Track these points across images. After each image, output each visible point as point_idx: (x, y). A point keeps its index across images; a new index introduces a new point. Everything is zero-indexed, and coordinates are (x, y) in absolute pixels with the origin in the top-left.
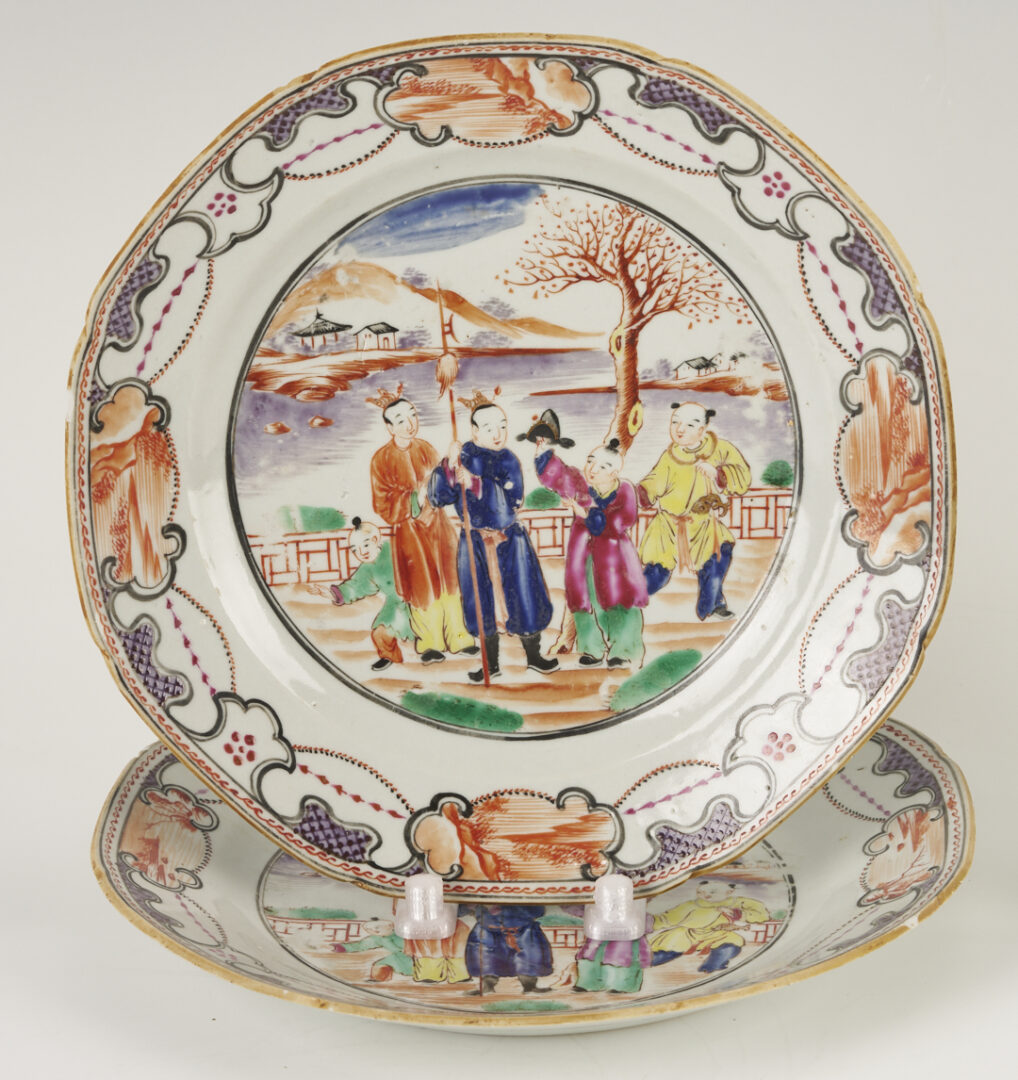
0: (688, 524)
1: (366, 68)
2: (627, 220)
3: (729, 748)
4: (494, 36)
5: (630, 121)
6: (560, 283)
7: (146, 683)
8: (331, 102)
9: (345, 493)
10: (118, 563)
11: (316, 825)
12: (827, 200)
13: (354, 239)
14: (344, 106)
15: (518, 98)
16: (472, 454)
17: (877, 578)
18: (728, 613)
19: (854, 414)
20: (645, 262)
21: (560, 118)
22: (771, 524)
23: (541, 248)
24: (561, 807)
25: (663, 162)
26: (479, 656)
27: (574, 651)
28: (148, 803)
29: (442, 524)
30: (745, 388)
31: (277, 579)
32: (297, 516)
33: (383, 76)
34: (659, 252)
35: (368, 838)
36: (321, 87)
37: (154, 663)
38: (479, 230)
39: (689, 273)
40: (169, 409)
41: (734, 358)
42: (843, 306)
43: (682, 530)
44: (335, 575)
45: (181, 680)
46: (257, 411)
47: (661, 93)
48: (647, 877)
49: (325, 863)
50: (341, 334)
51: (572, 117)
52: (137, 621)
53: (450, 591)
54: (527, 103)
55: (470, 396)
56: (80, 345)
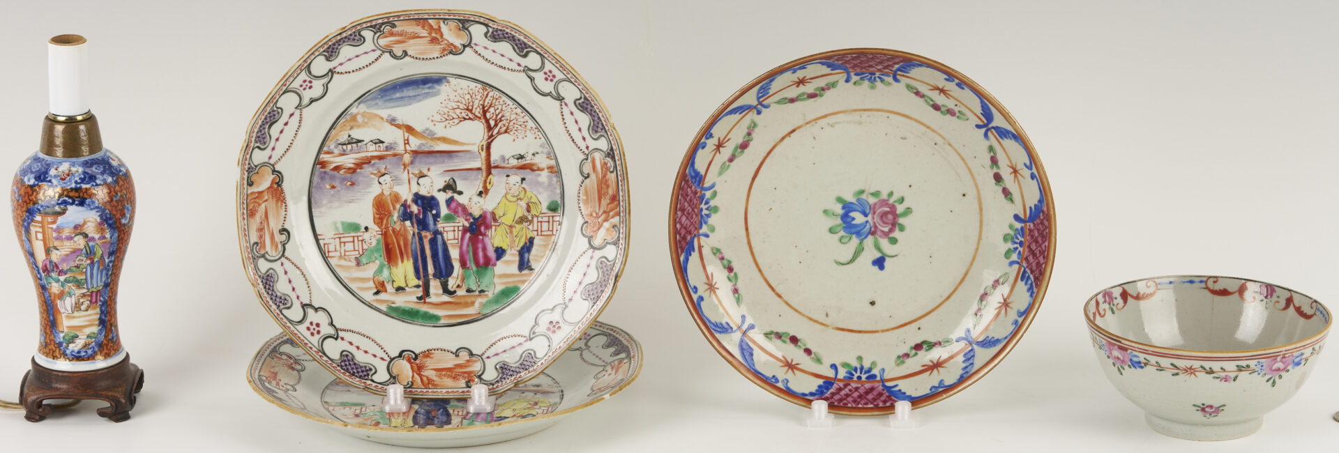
0: (514, 229)
1: (369, 24)
2: (486, 93)
3: (532, 329)
4: (425, 10)
5: (485, 48)
6: (457, 121)
7: (271, 299)
8: (354, 39)
9: (361, 215)
10: (259, 245)
11: (347, 363)
12: (572, 82)
13: (366, 101)
14: (360, 41)
15: (436, 38)
16: (418, 198)
17: (597, 251)
18: (532, 269)
19: (586, 178)
20: (493, 111)
21: (455, 47)
22: (551, 229)
23: (447, 106)
24: (457, 356)
25: (500, 67)
26: (421, 289)
27: (464, 286)
28: (273, 359)
29: (405, 230)
30: (539, 168)
31: (331, 254)
32: (339, 226)
33: (377, 28)
34: (500, 107)
35: (371, 369)
36: (350, 33)
37: (275, 290)
38: (420, 97)
39: (513, 117)
40: (282, 177)
41: (534, 155)
42: (580, 130)
43: (511, 232)
44: (357, 253)
45: (287, 298)
46: (322, 178)
47: (498, 35)
48: (495, 386)
49: (351, 380)
50: (359, 144)
51: (460, 47)
52: (268, 271)
53: (408, 259)
54: (441, 40)
55: (417, 172)
56: (243, 147)
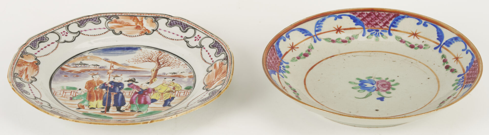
1: (105, 15)
2: (160, 54)
5: (165, 31)
8: (95, 20)
13: (93, 52)
14: (97, 22)
15: (139, 26)
18: (171, 106)
21: (148, 31)
23: (138, 57)
29: (101, 91)
33: (109, 17)
34: (167, 58)
36: (94, 17)
51: (151, 31)
54: (141, 28)
